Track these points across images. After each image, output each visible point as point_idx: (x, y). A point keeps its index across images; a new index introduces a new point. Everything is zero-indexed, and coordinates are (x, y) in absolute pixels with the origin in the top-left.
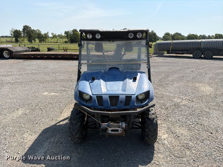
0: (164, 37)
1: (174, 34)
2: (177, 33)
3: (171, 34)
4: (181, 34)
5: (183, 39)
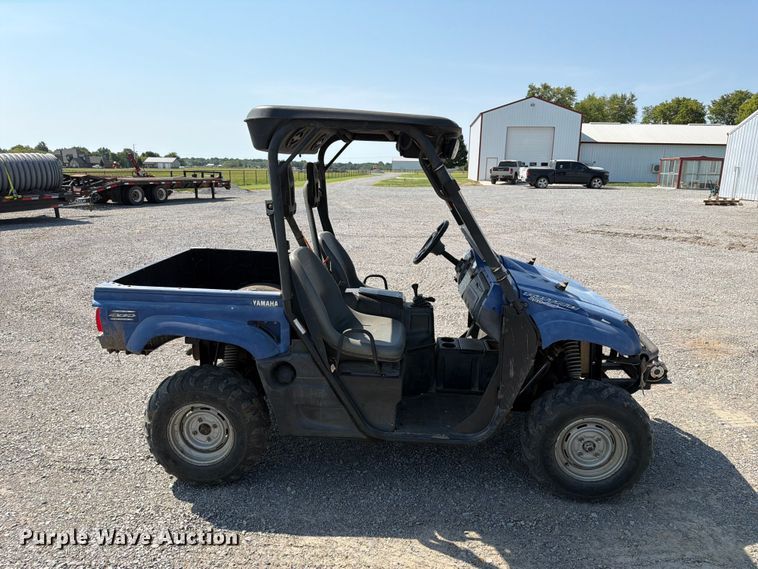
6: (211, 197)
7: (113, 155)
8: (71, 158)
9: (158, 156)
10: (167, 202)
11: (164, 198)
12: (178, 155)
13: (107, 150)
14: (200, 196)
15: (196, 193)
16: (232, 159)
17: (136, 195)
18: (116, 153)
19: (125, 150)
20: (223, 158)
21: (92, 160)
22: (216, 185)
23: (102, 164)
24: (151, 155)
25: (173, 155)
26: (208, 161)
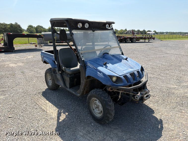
0: (28, 29)
1: (37, 27)
2: (39, 26)
3: (34, 27)
4: (42, 27)
5: (45, 32)
6: (148, 41)
7: (140, 31)
8: (131, 32)
9: (151, 31)
10: (135, 42)
11: (135, 41)
12: (156, 31)
13: (139, 30)
14: (146, 41)
15: (145, 40)
16: (172, 32)
17: (128, 41)
18: (141, 31)
19: (143, 30)
20: (169, 32)
21: (135, 32)
22: (150, 39)
23: (137, 33)
24: (149, 31)
25: (155, 31)
26: (165, 33)
